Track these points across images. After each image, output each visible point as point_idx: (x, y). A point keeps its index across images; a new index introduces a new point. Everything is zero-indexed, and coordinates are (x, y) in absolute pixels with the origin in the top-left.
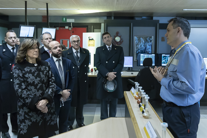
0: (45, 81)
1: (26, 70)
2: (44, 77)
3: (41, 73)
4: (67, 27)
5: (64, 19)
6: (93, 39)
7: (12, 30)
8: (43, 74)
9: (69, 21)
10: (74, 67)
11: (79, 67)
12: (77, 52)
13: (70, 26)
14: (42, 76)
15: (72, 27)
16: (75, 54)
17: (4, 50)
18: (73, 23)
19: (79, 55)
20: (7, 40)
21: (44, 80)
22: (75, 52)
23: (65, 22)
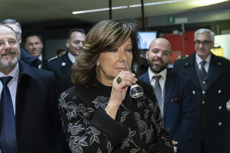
0: (148, 138)
1: (97, 104)
2: (145, 127)
3: (137, 115)
4: (176, 32)
5: (171, 20)
6: (219, 47)
7: (82, 30)
8: (142, 118)
9: (179, 21)
10: (194, 92)
11: (204, 92)
12: (204, 63)
13: (180, 30)
14: (141, 124)
15: (184, 31)
16: (200, 67)
17: (64, 64)
18: (186, 25)
19: (207, 68)
20: (71, 46)
21: (144, 135)
22: (200, 63)
23: (173, 24)
